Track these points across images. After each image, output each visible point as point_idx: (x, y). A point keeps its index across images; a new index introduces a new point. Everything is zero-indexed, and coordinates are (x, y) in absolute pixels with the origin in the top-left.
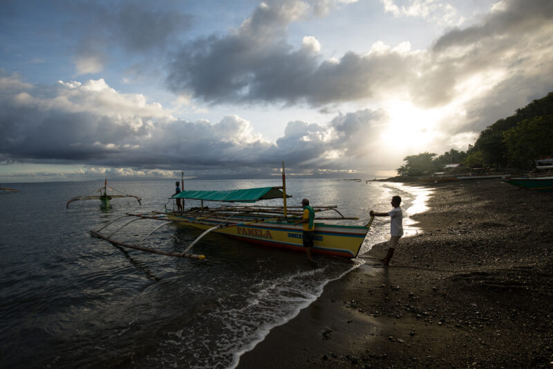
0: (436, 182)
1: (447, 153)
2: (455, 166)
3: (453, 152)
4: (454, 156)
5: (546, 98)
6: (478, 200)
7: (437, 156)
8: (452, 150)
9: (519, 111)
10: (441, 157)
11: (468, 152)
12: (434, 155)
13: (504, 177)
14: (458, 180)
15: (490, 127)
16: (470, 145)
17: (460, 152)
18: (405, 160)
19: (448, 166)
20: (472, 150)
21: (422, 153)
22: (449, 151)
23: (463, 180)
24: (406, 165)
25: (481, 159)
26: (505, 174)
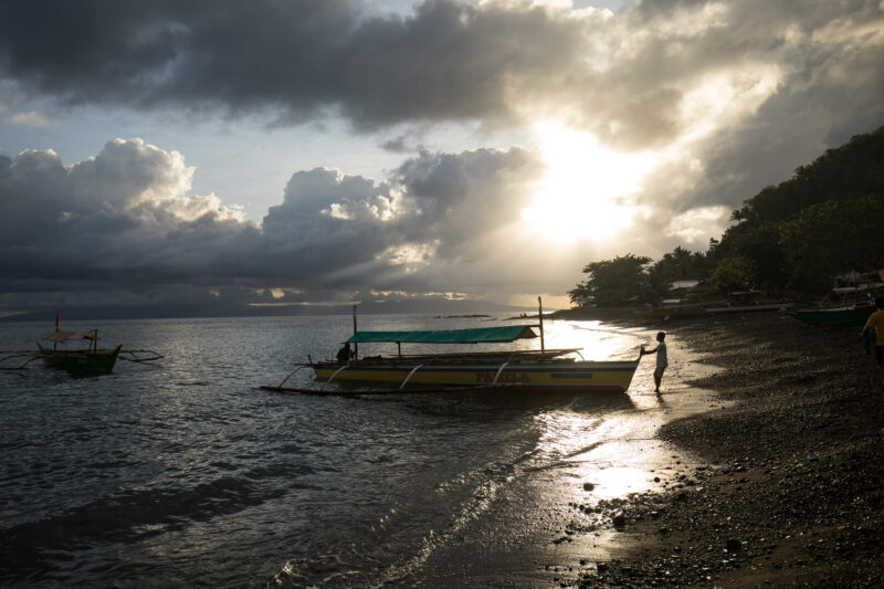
0: (667, 318)
1: (667, 256)
2: (691, 284)
3: (681, 254)
4: (681, 262)
5: (848, 146)
7: (651, 264)
8: (678, 250)
9: (801, 171)
10: (660, 265)
11: (708, 253)
12: (645, 260)
14: (708, 315)
15: (750, 202)
16: (712, 240)
17: (692, 254)
18: (586, 271)
19: (676, 285)
20: (721, 250)
21: (622, 256)
22: (671, 251)
23: (717, 313)
24: (590, 283)
25: (741, 273)
26: (784, 302)
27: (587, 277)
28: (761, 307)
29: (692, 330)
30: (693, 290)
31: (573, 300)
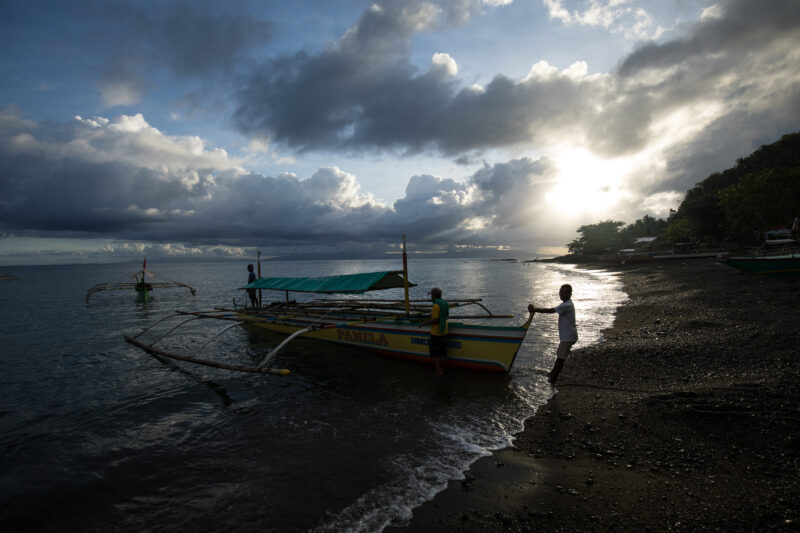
0: (623, 262)
1: (638, 221)
2: (651, 239)
3: (649, 220)
4: (648, 225)
5: (779, 142)
6: (683, 289)
7: (625, 226)
8: (646, 217)
9: (741, 161)
10: (631, 227)
11: (669, 219)
12: (620, 224)
13: (719, 255)
14: (655, 261)
15: (700, 184)
16: (671, 210)
17: (657, 219)
18: (579, 231)
19: (640, 240)
20: (675, 217)
21: (604, 221)
22: (641, 218)
23: (662, 260)
24: (581, 239)
25: (687, 230)
26: (721, 251)
27: (579, 236)
28: (700, 255)
29: (636, 273)
30: (652, 244)
31: (571, 250)
